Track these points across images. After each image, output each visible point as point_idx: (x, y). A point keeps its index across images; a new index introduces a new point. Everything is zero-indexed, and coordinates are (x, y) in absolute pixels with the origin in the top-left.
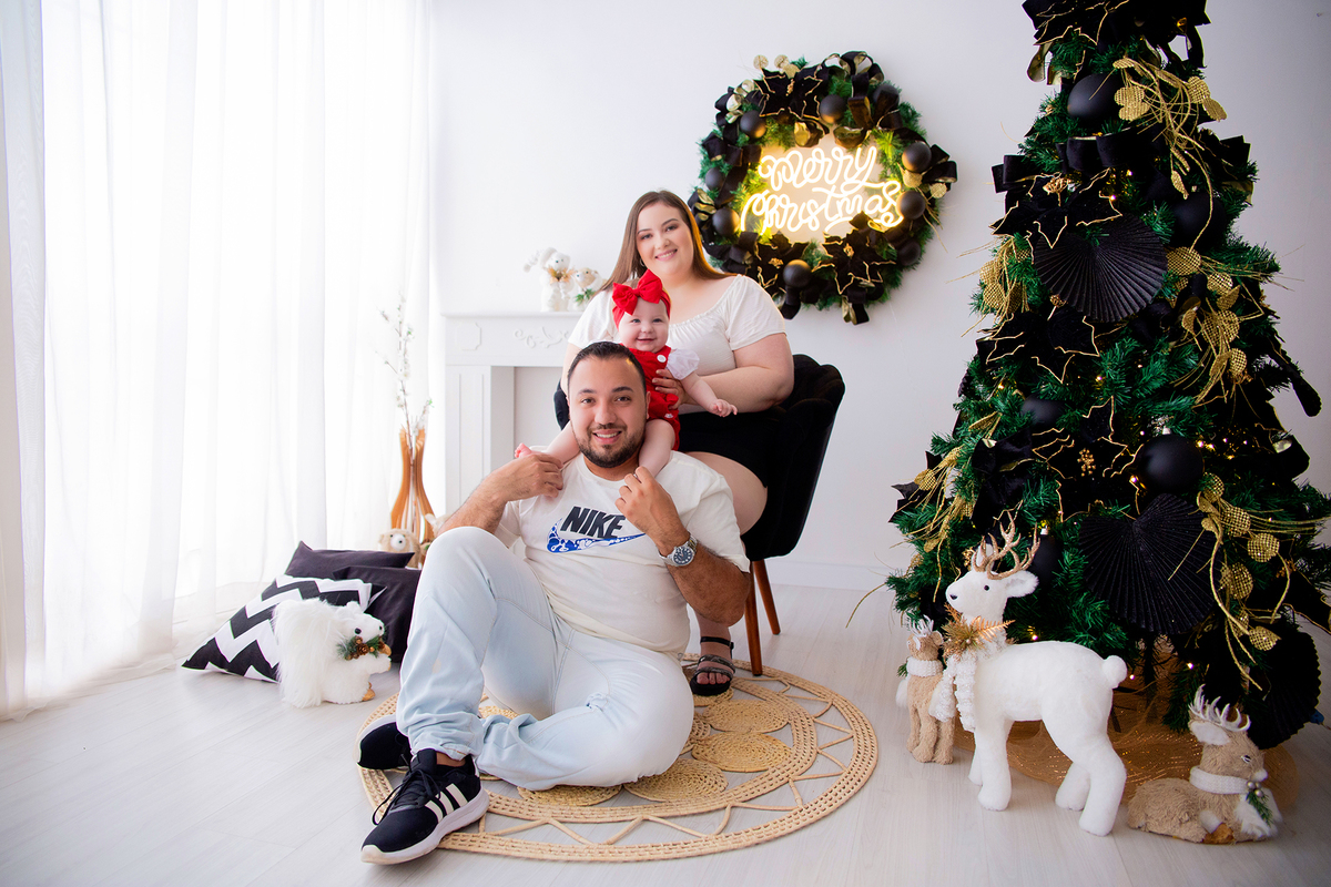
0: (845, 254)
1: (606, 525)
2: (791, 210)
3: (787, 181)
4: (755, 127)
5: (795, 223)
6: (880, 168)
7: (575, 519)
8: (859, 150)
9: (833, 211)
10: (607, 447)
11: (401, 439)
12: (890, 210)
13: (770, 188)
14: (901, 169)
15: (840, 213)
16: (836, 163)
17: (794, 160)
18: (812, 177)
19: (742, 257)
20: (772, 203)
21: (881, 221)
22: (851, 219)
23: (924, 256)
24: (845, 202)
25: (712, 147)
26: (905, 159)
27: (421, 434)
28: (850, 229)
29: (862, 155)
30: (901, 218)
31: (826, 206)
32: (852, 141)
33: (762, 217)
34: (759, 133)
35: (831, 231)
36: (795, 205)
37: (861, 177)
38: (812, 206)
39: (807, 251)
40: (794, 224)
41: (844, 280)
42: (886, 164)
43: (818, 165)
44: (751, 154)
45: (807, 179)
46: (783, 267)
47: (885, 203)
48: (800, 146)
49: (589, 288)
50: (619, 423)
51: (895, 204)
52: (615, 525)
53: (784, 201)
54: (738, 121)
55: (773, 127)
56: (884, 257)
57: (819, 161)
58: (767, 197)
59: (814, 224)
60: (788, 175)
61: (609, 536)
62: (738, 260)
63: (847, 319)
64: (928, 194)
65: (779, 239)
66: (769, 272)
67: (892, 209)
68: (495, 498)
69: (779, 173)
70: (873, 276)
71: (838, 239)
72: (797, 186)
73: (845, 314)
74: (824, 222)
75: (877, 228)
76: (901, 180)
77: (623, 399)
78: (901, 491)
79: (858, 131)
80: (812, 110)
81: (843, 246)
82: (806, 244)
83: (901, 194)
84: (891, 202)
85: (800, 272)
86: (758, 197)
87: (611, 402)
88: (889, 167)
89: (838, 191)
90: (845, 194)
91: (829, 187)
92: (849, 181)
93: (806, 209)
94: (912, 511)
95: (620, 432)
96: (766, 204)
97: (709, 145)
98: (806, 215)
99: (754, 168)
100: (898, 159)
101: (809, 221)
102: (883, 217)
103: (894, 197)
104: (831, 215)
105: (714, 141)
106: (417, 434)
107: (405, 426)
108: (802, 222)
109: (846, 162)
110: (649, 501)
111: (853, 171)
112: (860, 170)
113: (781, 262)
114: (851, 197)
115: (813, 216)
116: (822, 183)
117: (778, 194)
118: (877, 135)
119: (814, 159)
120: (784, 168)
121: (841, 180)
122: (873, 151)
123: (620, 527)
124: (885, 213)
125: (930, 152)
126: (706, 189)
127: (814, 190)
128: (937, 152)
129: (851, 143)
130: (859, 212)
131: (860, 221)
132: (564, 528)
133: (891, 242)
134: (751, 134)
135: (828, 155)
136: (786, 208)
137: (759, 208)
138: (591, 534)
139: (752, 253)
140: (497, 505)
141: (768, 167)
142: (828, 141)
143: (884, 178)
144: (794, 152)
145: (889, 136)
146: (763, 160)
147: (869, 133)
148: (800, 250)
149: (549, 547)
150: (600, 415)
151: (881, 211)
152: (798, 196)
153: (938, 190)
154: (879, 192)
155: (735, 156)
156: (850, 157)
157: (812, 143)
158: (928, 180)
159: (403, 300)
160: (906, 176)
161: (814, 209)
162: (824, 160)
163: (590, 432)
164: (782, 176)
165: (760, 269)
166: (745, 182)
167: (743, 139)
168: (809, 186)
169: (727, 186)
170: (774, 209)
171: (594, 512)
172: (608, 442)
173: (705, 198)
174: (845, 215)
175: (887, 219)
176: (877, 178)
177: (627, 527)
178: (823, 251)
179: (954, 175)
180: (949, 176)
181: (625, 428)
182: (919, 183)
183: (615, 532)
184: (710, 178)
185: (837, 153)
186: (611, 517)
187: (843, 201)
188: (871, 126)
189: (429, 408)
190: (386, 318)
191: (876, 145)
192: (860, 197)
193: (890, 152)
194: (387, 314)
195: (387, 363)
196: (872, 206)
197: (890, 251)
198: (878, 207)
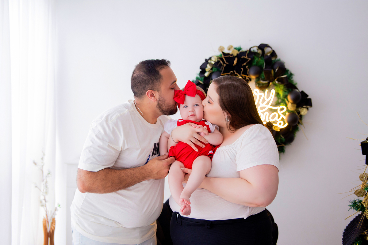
6: (276, 99)
8: (267, 91)
11: (44, 224)
12: (281, 120)
14: (287, 102)
21: (277, 125)
23: (295, 139)
26: (289, 97)
27: (54, 221)
29: (268, 93)
30: (287, 124)
32: (264, 87)
37: (267, 104)
42: (279, 98)
47: (279, 116)
54: (210, 75)
56: (279, 142)
64: (299, 113)
67: (283, 119)
75: (276, 129)
79: (266, 82)
80: (245, 72)
83: (287, 114)
84: (282, 116)
88: (280, 100)
92: (262, 105)
100: (286, 97)
102: (278, 123)
103: (284, 114)
106: (52, 221)
107: (45, 217)
109: (261, 96)
112: (267, 100)
118: (275, 85)
122: (273, 92)
124: (279, 121)
125: (300, 94)
128: (304, 94)
130: (268, 120)
133: (283, 135)
143: (278, 104)
147: (271, 83)
151: (277, 120)
153: (304, 111)
154: (276, 111)
156: (262, 94)
158: (299, 106)
159: (44, 155)
160: (289, 105)
175: (280, 124)
176: (275, 104)
179: (311, 105)
180: (309, 105)
182: (295, 108)
185: (256, 92)
188: (273, 81)
189: (58, 208)
190: (35, 164)
191: (275, 89)
192: (267, 113)
193: (281, 93)
194: (36, 161)
195: (36, 187)
196: (273, 118)
197: (281, 139)
198: (276, 118)
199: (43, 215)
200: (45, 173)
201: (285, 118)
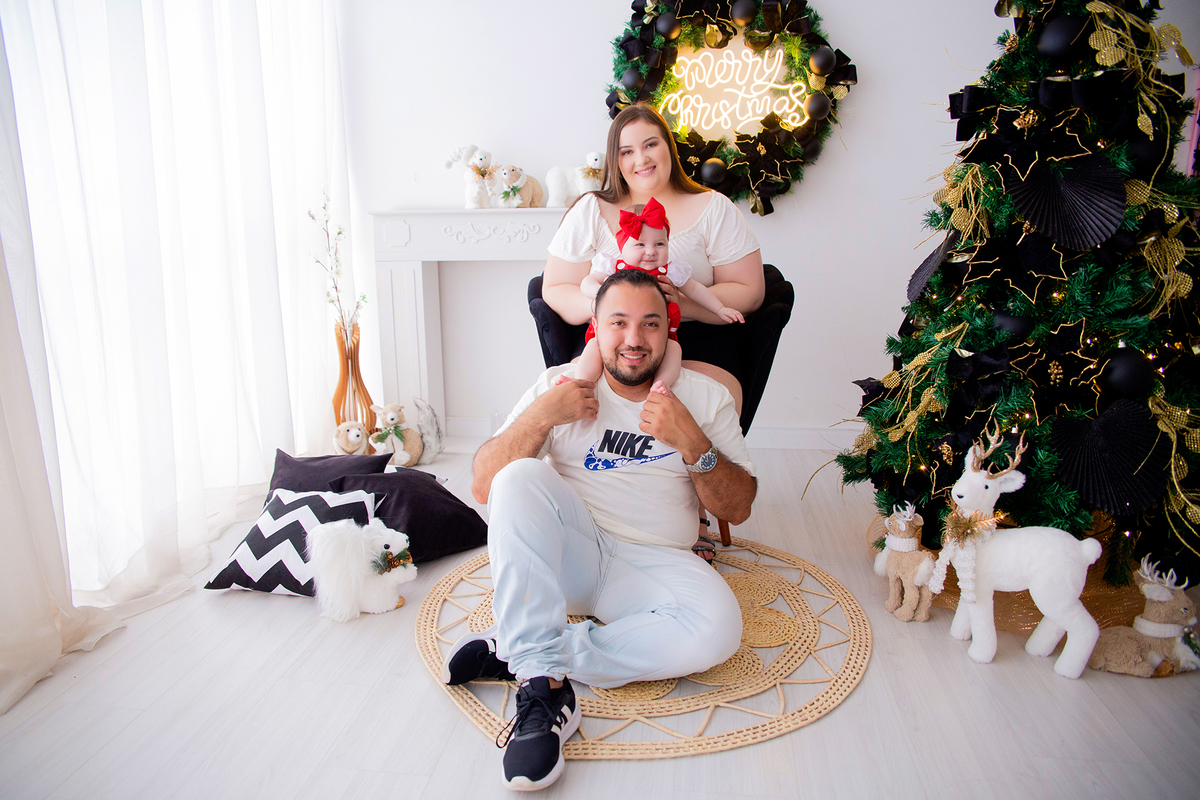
0: (758, 153)
1: (638, 446)
2: (704, 110)
3: (700, 81)
4: (670, 30)
5: (708, 122)
6: (786, 70)
7: (610, 441)
8: (767, 52)
9: (744, 111)
10: (633, 368)
11: (336, 334)
12: (795, 111)
13: (683, 87)
14: (808, 72)
15: (751, 113)
16: (745, 65)
17: (706, 60)
18: (723, 78)
20: (687, 103)
21: (789, 121)
22: (761, 119)
24: (755, 103)
25: (631, 48)
26: (812, 63)
27: (355, 329)
28: (760, 129)
29: (770, 56)
30: (807, 118)
31: (737, 105)
32: (761, 44)
33: (678, 115)
34: (674, 35)
35: (742, 129)
36: (708, 105)
37: (769, 79)
38: (724, 106)
39: (720, 149)
40: (707, 124)
41: (756, 176)
42: (792, 67)
43: (729, 66)
44: (668, 55)
45: (719, 80)
46: (700, 165)
47: (792, 104)
48: (712, 47)
49: (515, 184)
50: (646, 347)
52: (646, 446)
53: (698, 101)
54: (654, 21)
55: (688, 29)
56: (791, 155)
57: (729, 62)
58: (681, 97)
59: (726, 124)
60: (701, 77)
61: (640, 456)
63: (754, 210)
64: (831, 95)
65: (694, 137)
67: (798, 109)
68: (543, 423)
69: (692, 73)
70: (784, 173)
71: (748, 137)
72: (708, 86)
73: (753, 206)
74: (735, 122)
75: (785, 128)
76: (807, 82)
77: (651, 324)
78: (862, 386)
79: (767, 34)
80: (725, 13)
81: (755, 145)
82: (719, 142)
83: (808, 97)
84: (797, 103)
85: (717, 169)
86: (673, 96)
87: (641, 327)
88: (795, 70)
89: (748, 92)
90: (755, 94)
91: (739, 88)
92: (758, 82)
93: (718, 108)
94: (877, 406)
95: (645, 355)
96: (680, 105)
97: (625, 45)
98: (718, 114)
99: (670, 69)
100: (805, 62)
101: (722, 119)
102: (790, 117)
103: (800, 98)
104: (742, 115)
105: (633, 42)
106: (352, 329)
107: (340, 320)
108: (715, 121)
109: (756, 63)
110: (672, 416)
111: (761, 73)
112: (768, 72)
113: (698, 160)
114: (760, 98)
115: (725, 115)
116: (732, 84)
117: (692, 93)
118: (783, 39)
119: (725, 61)
120: (697, 68)
121: (751, 81)
122: (780, 53)
123: (650, 447)
124: (793, 113)
125: (833, 55)
126: (623, 87)
127: (726, 90)
128: (841, 57)
129: (759, 45)
130: (768, 113)
131: (771, 122)
132: (601, 449)
133: (798, 140)
134: (666, 35)
135: (738, 57)
136: (700, 107)
137: (674, 108)
138: (624, 454)
140: (544, 430)
141: (683, 67)
142: (738, 41)
143: (789, 80)
144: (705, 52)
145: (798, 41)
146: (678, 60)
147: (776, 36)
148: (714, 147)
149: (587, 465)
150: (630, 338)
151: (788, 111)
152: (711, 96)
153: (840, 92)
155: (654, 58)
156: (759, 59)
157: (722, 44)
158: (831, 82)
159: (328, 199)
160: (812, 79)
161: (726, 109)
162: (734, 62)
163: (617, 352)
164: (695, 77)
166: (662, 83)
167: (659, 40)
168: (720, 87)
169: (647, 87)
170: (688, 110)
171: (626, 434)
172: (635, 363)
173: (623, 98)
174: (755, 114)
175: (794, 119)
176: (784, 80)
177: (657, 448)
178: (735, 148)
179: (854, 79)
180: (850, 80)
181: (650, 351)
182: (823, 86)
183: (646, 452)
184: (628, 78)
185: (746, 55)
186: (641, 437)
187: (752, 102)
188: (779, 30)
189: (362, 303)
190: (312, 217)
191: (783, 48)
192: (768, 98)
193: (797, 55)
194: (313, 212)
195: (318, 262)
196: (780, 106)
197: (796, 149)
198: (786, 107)
199: (334, 317)
200: (333, 233)
201: (802, 106)
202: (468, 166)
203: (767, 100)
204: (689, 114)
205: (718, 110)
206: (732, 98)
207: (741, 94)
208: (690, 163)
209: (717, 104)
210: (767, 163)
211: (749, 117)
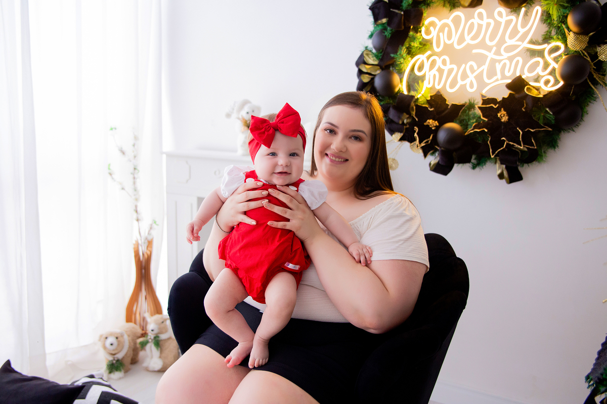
0: (499, 119)
2: (450, 71)
3: (448, 42)
5: (453, 85)
6: (544, 28)
8: (523, 10)
9: (492, 73)
12: (550, 74)
13: (431, 48)
14: (566, 31)
15: (499, 76)
16: (498, 24)
17: (457, 21)
18: (473, 38)
19: (399, 118)
20: (433, 64)
21: (541, 84)
22: (509, 81)
23: (586, 118)
24: (505, 65)
25: (378, 10)
26: (570, 20)
27: (150, 243)
28: (506, 93)
29: (526, 14)
30: (562, 83)
31: (485, 68)
32: (515, 1)
33: (423, 78)
35: (488, 93)
36: (454, 67)
37: (522, 39)
38: (471, 68)
39: (465, 111)
40: (452, 86)
41: (497, 144)
42: (550, 24)
43: (480, 26)
44: (413, 17)
45: (468, 40)
46: (438, 128)
47: (546, 65)
48: (464, 7)
51: (556, 66)
53: (444, 62)
56: (541, 122)
57: (480, 22)
58: (428, 58)
59: (472, 86)
60: (449, 37)
62: (396, 120)
63: (501, 176)
64: (595, 56)
65: (437, 100)
66: (425, 132)
67: (552, 72)
69: (441, 34)
70: (527, 141)
71: (494, 101)
72: (457, 47)
73: (499, 172)
74: (482, 84)
75: (534, 93)
76: (565, 42)
81: (498, 110)
82: (463, 106)
83: (564, 57)
84: (553, 64)
85: (453, 134)
86: (420, 58)
88: (553, 28)
89: (498, 53)
90: (506, 55)
91: (489, 49)
92: (510, 42)
93: (465, 70)
96: (426, 66)
97: (376, 8)
98: (465, 76)
99: (417, 30)
100: (563, 20)
101: (467, 81)
102: (542, 81)
103: (556, 60)
104: (489, 77)
105: (381, 5)
106: (147, 245)
107: (139, 237)
108: (460, 83)
109: (510, 22)
111: (515, 32)
112: (522, 31)
113: (436, 123)
114: (511, 59)
115: (472, 77)
116: (482, 45)
117: (439, 55)
119: (476, 20)
120: (446, 29)
121: (502, 41)
122: (537, 10)
124: (546, 75)
125: (599, 10)
126: (372, 50)
127: (474, 51)
129: (515, 3)
130: (518, 75)
131: (518, 85)
135: (491, 15)
136: (446, 69)
137: (421, 68)
139: (409, 113)
141: (432, 28)
142: (491, 1)
143: (547, 39)
144: (458, 13)
146: (426, 21)
148: (457, 112)
151: (541, 74)
152: (458, 57)
155: (396, 20)
156: (513, 17)
157: (474, 4)
158: (596, 42)
160: (571, 38)
161: (472, 71)
162: (486, 20)
164: (444, 38)
165: (416, 129)
166: (406, 44)
167: (406, 2)
168: (470, 47)
169: (389, 50)
170: (434, 71)
173: (372, 60)
174: (504, 77)
175: (547, 82)
176: (540, 39)
178: (479, 112)
182: (584, 46)
184: (376, 39)
185: (500, 14)
187: (502, 63)
189: (154, 226)
190: (123, 153)
191: (541, 6)
192: (520, 59)
193: (555, 13)
194: (124, 149)
195: (123, 189)
196: (533, 68)
197: (547, 116)
198: (539, 70)
201: (557, 69)
202: (239, 118)
203: (518, 61)
204: (435, 76)
205: (464, 73)
206: (481, 59)
207: (491, 55)
208: (428, 126)
209: (463, 66)
210: (509, 130)
211: (497, 80)
